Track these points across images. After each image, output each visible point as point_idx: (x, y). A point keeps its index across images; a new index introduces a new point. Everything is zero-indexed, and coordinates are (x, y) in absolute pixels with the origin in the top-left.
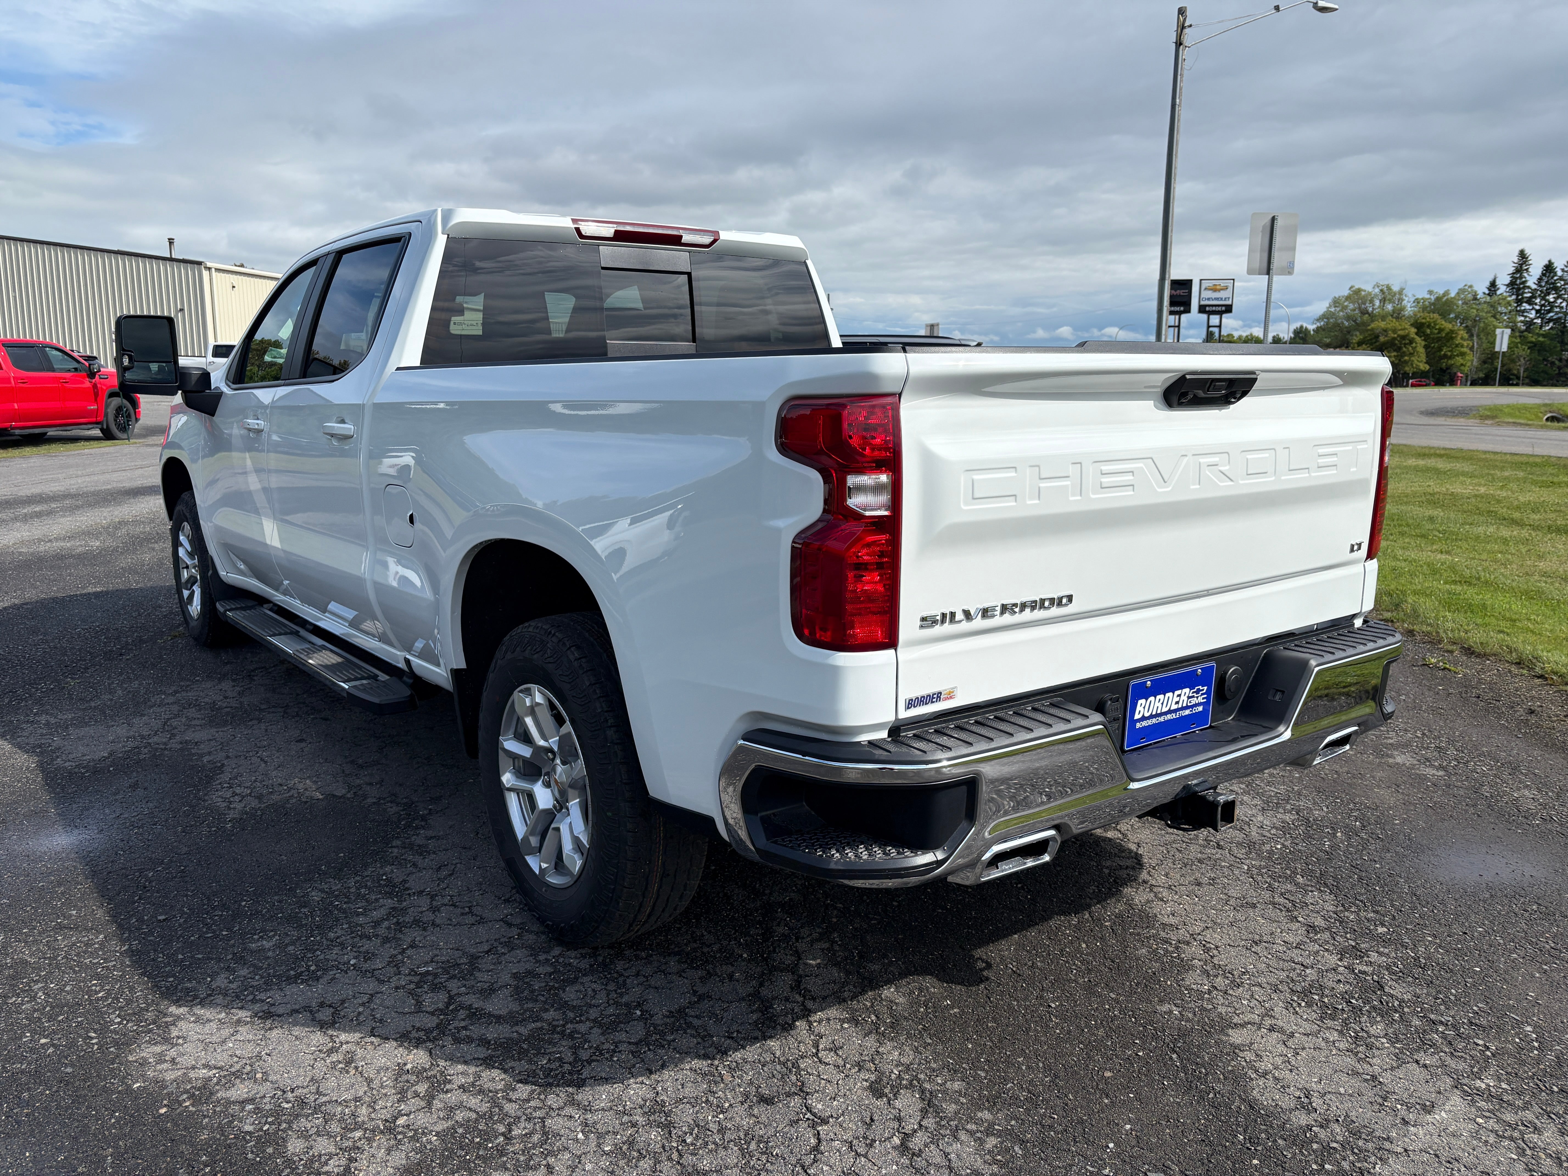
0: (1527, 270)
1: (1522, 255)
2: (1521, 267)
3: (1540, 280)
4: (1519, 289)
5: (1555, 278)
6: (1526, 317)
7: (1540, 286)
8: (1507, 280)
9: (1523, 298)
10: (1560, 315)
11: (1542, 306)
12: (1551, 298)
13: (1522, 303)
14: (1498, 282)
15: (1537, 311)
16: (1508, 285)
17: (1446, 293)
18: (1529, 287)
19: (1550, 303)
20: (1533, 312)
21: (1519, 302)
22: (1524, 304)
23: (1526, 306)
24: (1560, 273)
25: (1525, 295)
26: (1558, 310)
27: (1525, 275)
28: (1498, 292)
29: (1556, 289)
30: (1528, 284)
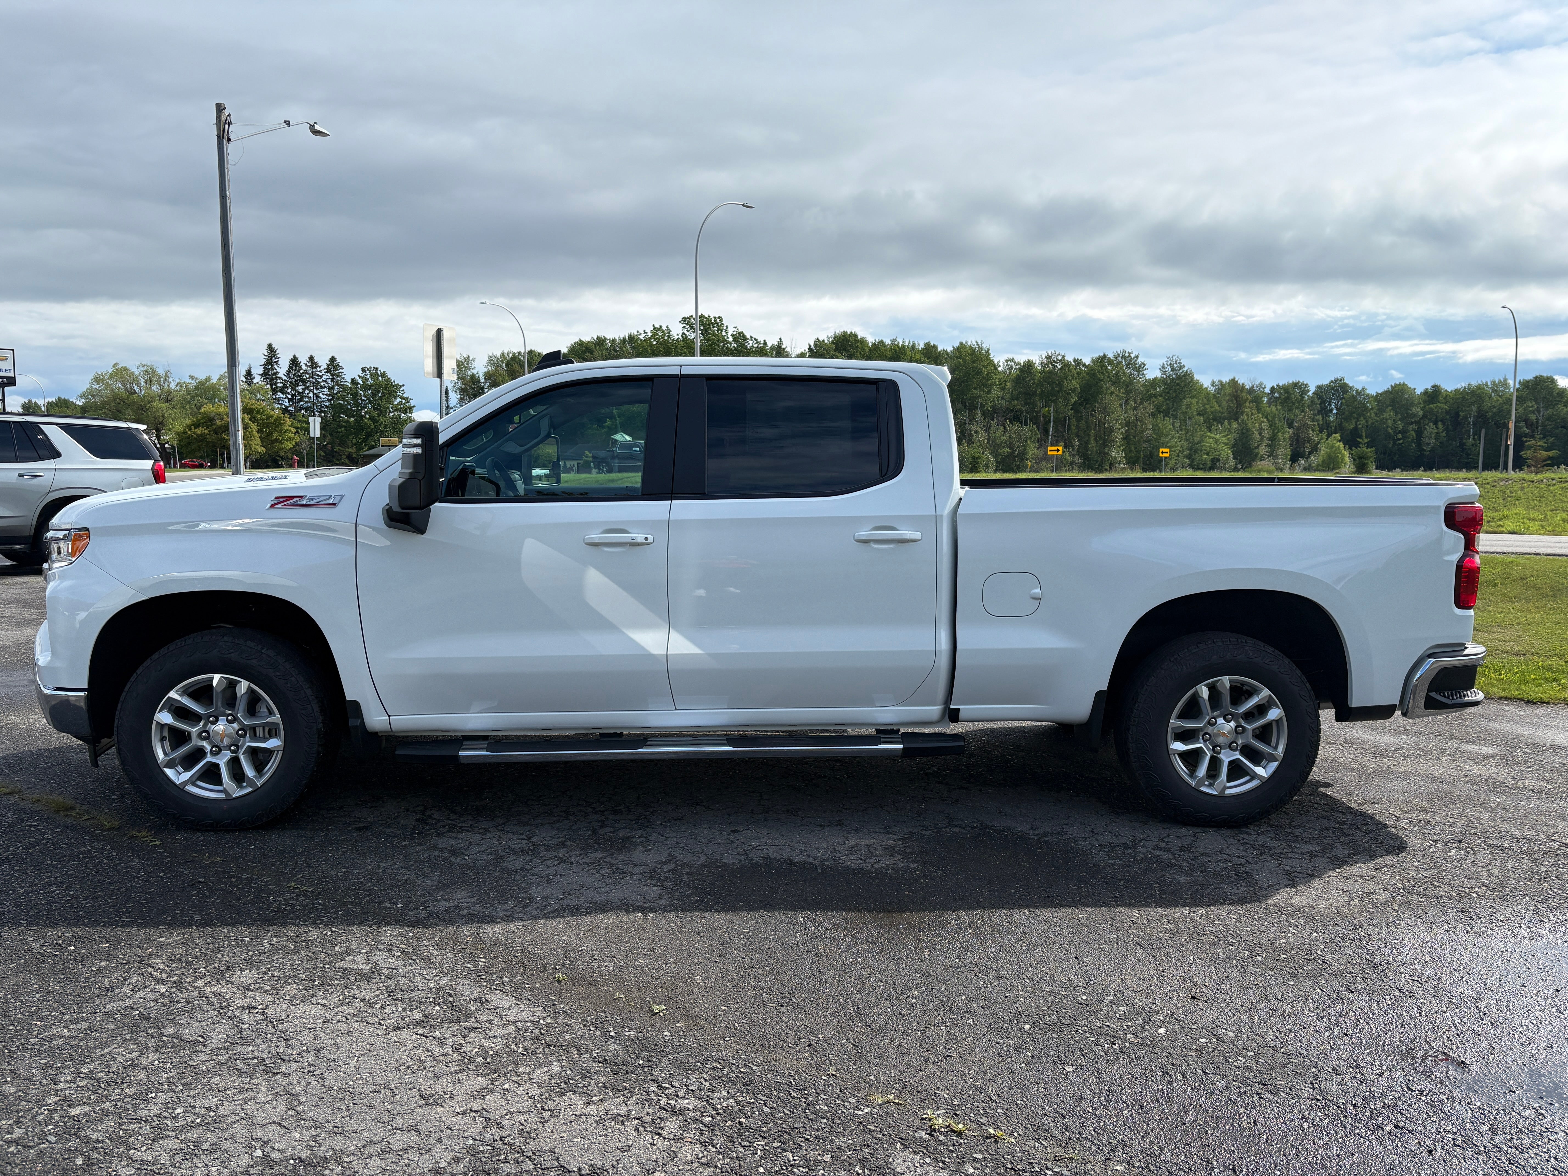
0: (277, 362)
1: (270, 347)
2: (271, 359)
3: (289, 372)
4: (273, 379)
5: (301, 371)
6: (282, 404)
7: (290, 378)
8: (261, 370)
9: (277, 387)
10: (309, 404)
11: (293, 395)
12: (300, 389)
13: (277, 392)
14: (253, 372)
15: (290, 400)
16: (261, 375)
17: (208, 379)
18: (280, 378)
19: (299, 393)
20: (287, 400)
21: (274, 391)
22: (279, 393)
23: (280, 395)
24: (304, 367)
25: (278, 385)
26: (307, 399)
27: (276, 367)
28: (255, 381)
29: (304, 382)
30: (279, 376)
